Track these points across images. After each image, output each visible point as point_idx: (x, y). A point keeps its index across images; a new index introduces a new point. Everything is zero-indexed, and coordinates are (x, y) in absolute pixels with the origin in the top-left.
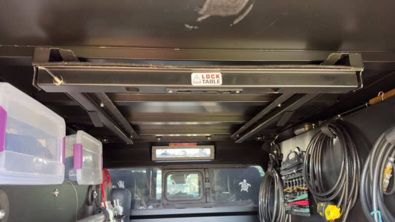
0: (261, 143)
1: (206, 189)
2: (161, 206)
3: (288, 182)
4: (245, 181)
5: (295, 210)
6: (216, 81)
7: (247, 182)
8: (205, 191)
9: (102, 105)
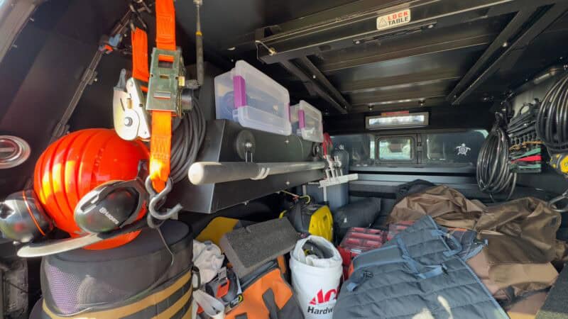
0: (489, 104)
1: (418, 152)
2: (374, 165)
3: (515, 139)
4: (464, 145)
5: (520, 167)
6: (404, 19)
7: (467, 146)
8: (417, 154)
9: (314, 77)
